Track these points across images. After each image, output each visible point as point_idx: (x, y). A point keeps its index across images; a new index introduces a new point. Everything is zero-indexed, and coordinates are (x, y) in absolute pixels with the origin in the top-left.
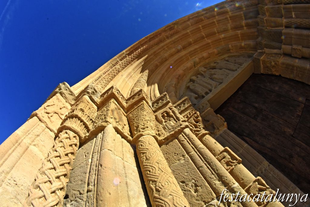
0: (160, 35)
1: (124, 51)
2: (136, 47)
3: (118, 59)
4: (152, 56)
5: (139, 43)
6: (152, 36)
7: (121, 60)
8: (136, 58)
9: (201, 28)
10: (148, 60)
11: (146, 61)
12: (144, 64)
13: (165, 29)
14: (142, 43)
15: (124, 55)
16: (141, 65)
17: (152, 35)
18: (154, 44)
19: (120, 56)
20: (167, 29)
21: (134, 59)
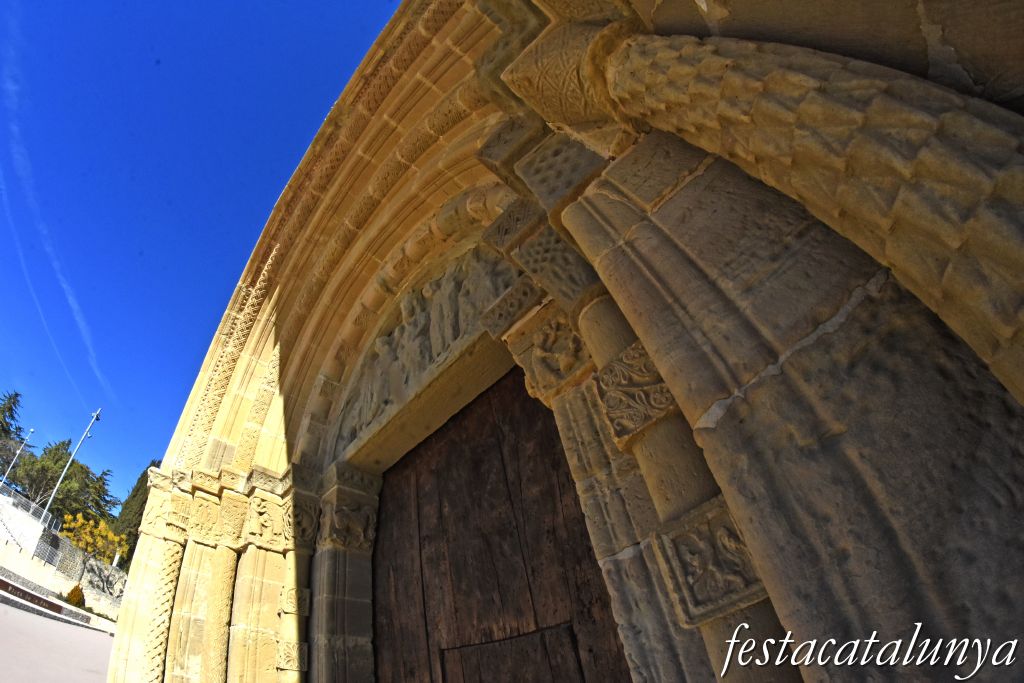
0: (310, 179)
1: (240, 283)
2: (261, 252)
3: (234, 314)
4: (292, 282)
5: (264, 237)
6: (291, 194)
7: (241, 310)
8: (264, 296)
9: (393, 123)
10: (283, 301)
11: (281, 305)
12: (277, 319)
13: (314, 151)
14: (273, 232)
15: (243, 294)
16: (271, 324)
17: (287, 192)
18: (295, 231)
19: (235, 302)
20: (318, 148)
21: (260, 304)
